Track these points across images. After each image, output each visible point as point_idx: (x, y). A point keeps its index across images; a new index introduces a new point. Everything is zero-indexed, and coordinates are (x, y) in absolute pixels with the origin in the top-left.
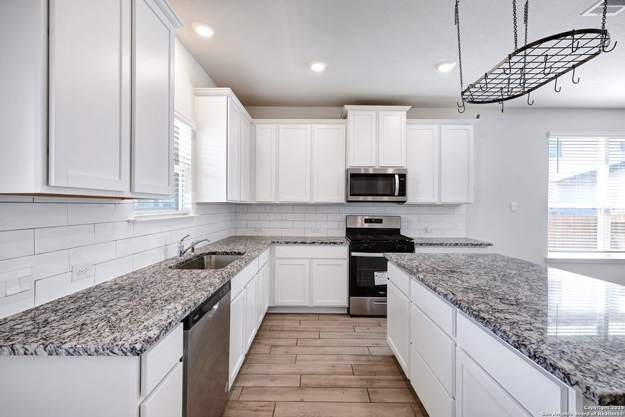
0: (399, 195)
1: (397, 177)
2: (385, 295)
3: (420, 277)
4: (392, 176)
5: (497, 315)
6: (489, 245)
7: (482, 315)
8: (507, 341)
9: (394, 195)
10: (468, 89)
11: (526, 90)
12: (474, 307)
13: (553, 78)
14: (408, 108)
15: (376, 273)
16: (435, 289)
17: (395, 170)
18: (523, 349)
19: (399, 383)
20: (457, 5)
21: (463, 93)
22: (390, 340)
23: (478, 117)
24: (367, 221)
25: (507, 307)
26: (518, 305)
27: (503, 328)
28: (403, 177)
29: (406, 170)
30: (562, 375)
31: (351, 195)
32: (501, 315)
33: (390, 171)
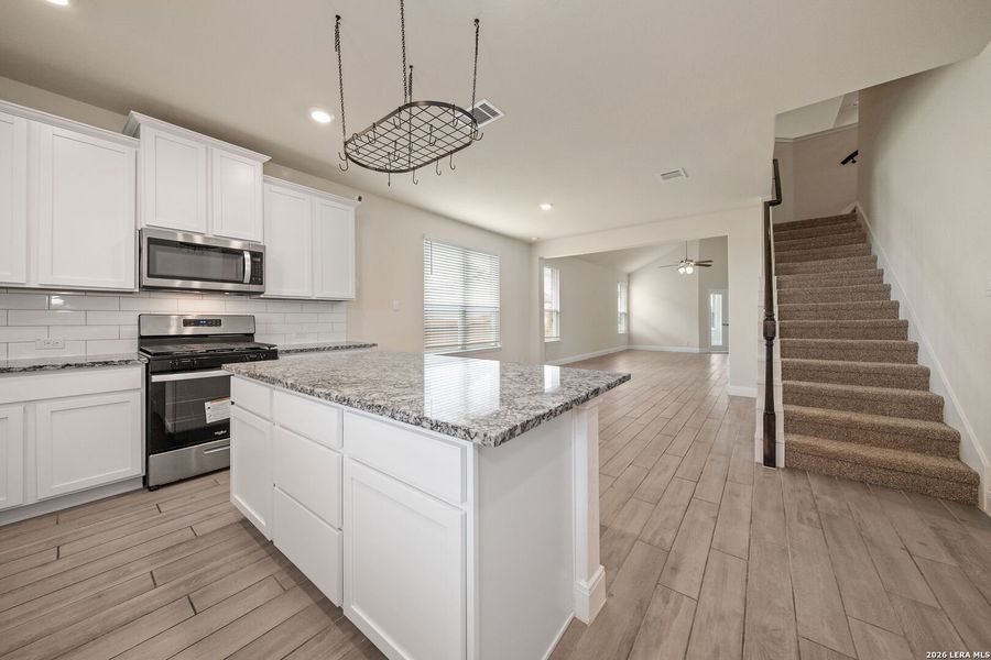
0: (251, 282)
1: (247, 256)
2: (227, 435)
3: (289, 383)
4: (239, 253)
5: (393, 399)
6: (374, 345)
7: (377, 403)
8: (408, 422)
9: (242, 282)
10: (353, 139)
11: (412, 166)
12: (367, 398)
13: (435, 160)
14: (267, 158)
15: (207, 404)
16: (311, 393)
17: (244, 245)
18: (424, 424)
19: (253, 554)
20: (337, 27)
21: (346, 144)
22: (237, 498)
23: (360, 199)
24: (187, 323)
25: (401, 390)
26: (411, 386)
27: (402, 409)
28: (257, 257)
29: (264, 247)
30: (463, 433)
31: (149, 276)
32: (398, 398)
33: (236, 245)
